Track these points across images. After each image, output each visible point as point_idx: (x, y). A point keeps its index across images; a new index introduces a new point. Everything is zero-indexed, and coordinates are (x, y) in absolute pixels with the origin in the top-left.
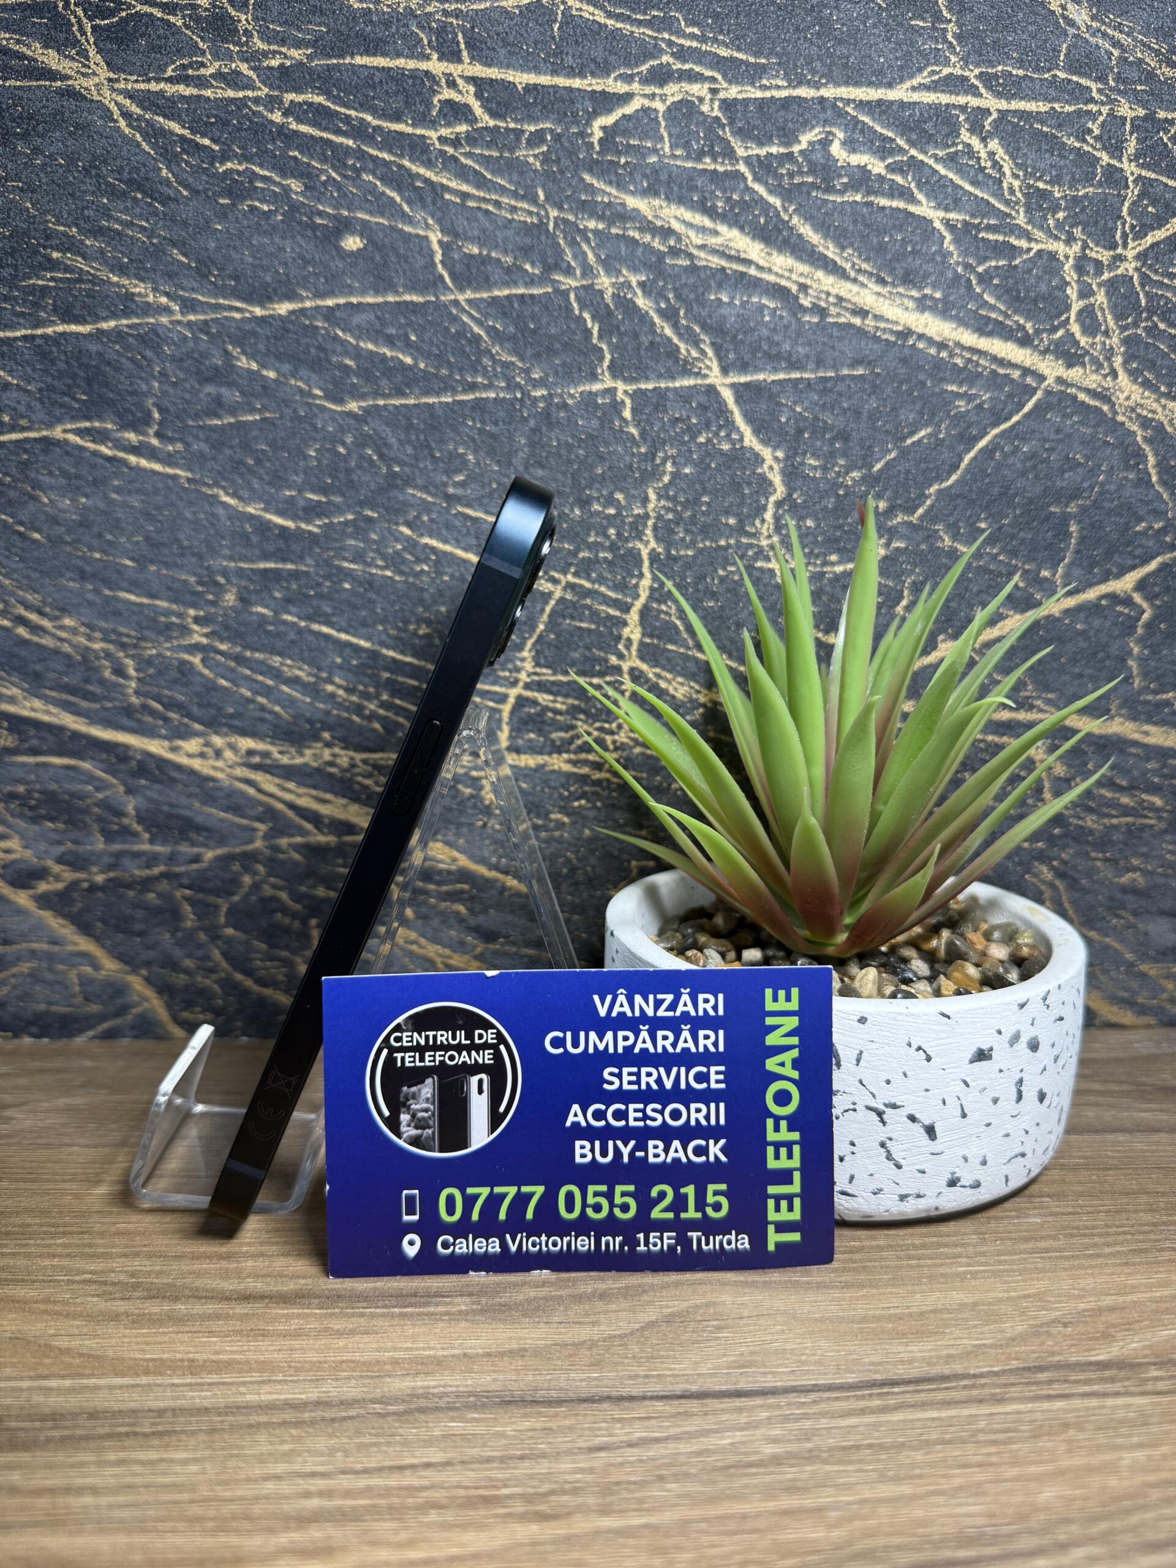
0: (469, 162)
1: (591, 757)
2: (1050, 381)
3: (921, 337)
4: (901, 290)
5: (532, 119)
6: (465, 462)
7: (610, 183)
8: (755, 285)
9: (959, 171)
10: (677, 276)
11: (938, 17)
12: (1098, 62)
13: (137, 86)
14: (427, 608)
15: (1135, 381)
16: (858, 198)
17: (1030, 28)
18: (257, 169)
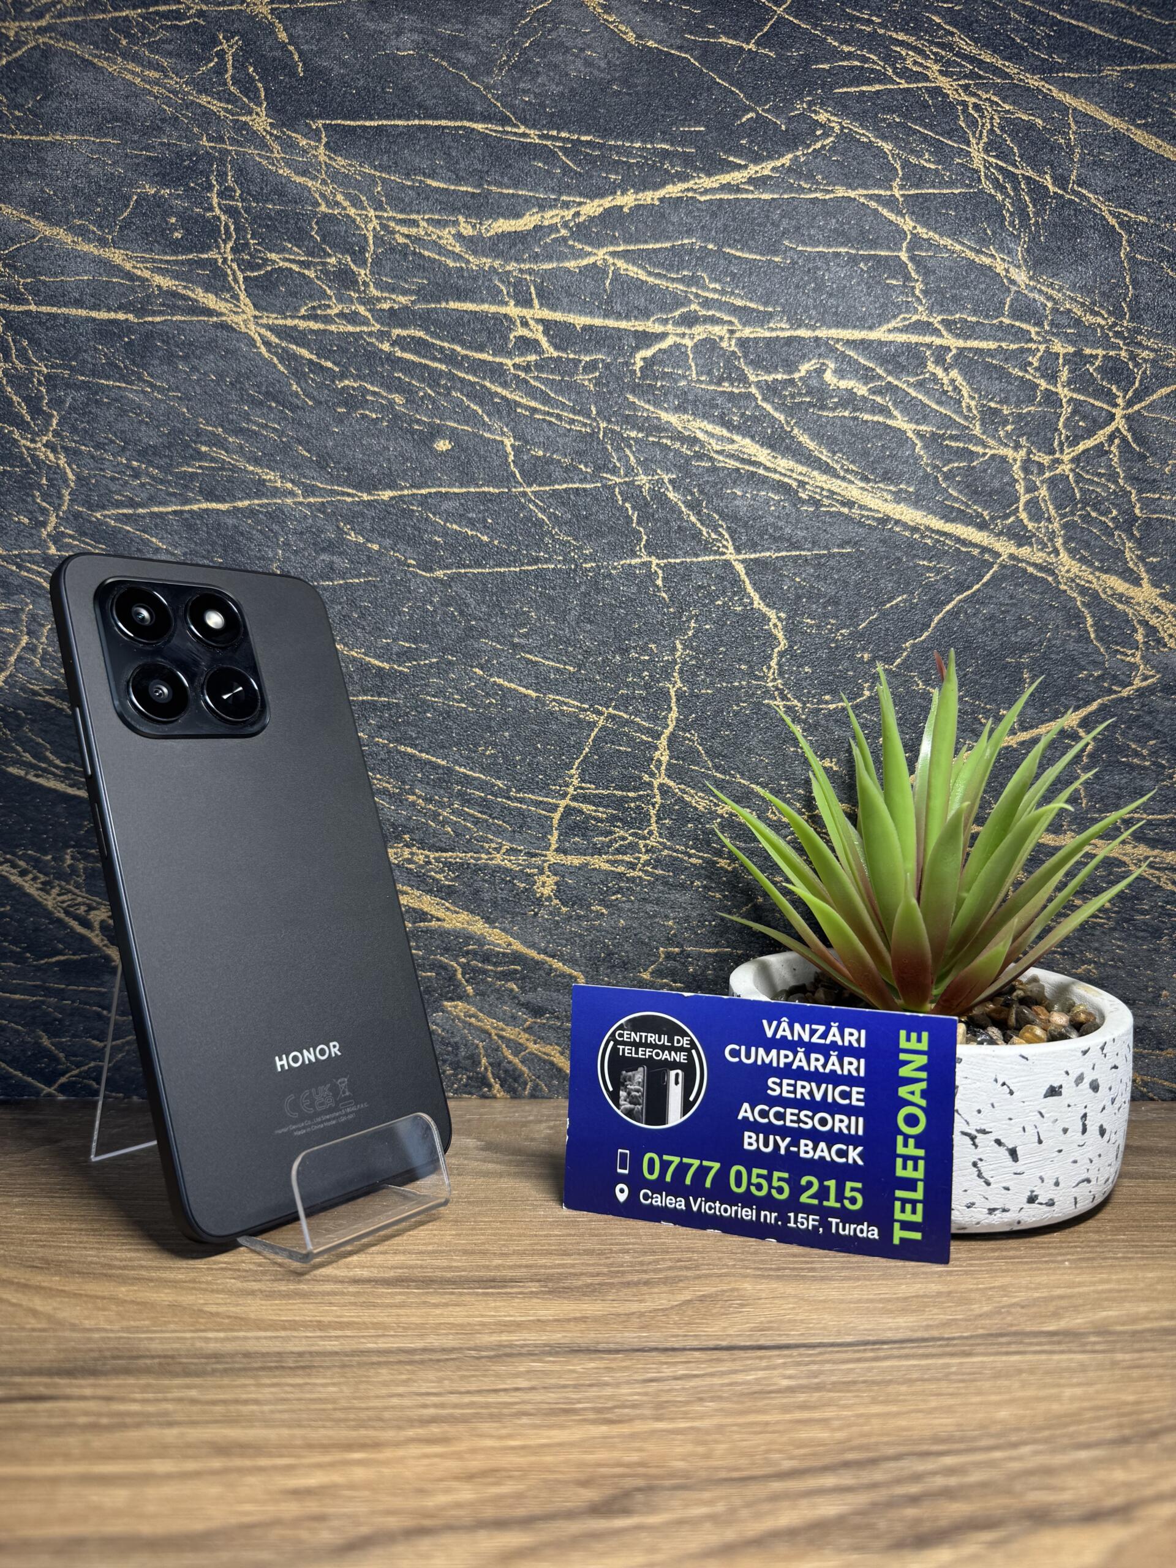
0: (537, 384)
1: (627, 858)
2: (1005, 557)
3: (897, 522)
4: (881, 485)
5: (587, 352)
6: (529, 618)
7: (649, 402)
8: (764, 480)
9: (928, 393)
10: (702, 475)
11: (907, 277)
12: (1035, 312)
13: (277, 322)
14: (493, 733)
15: (1073, 558)
16: (846, 414)
17: (983, 286)
18: (369, 387)
